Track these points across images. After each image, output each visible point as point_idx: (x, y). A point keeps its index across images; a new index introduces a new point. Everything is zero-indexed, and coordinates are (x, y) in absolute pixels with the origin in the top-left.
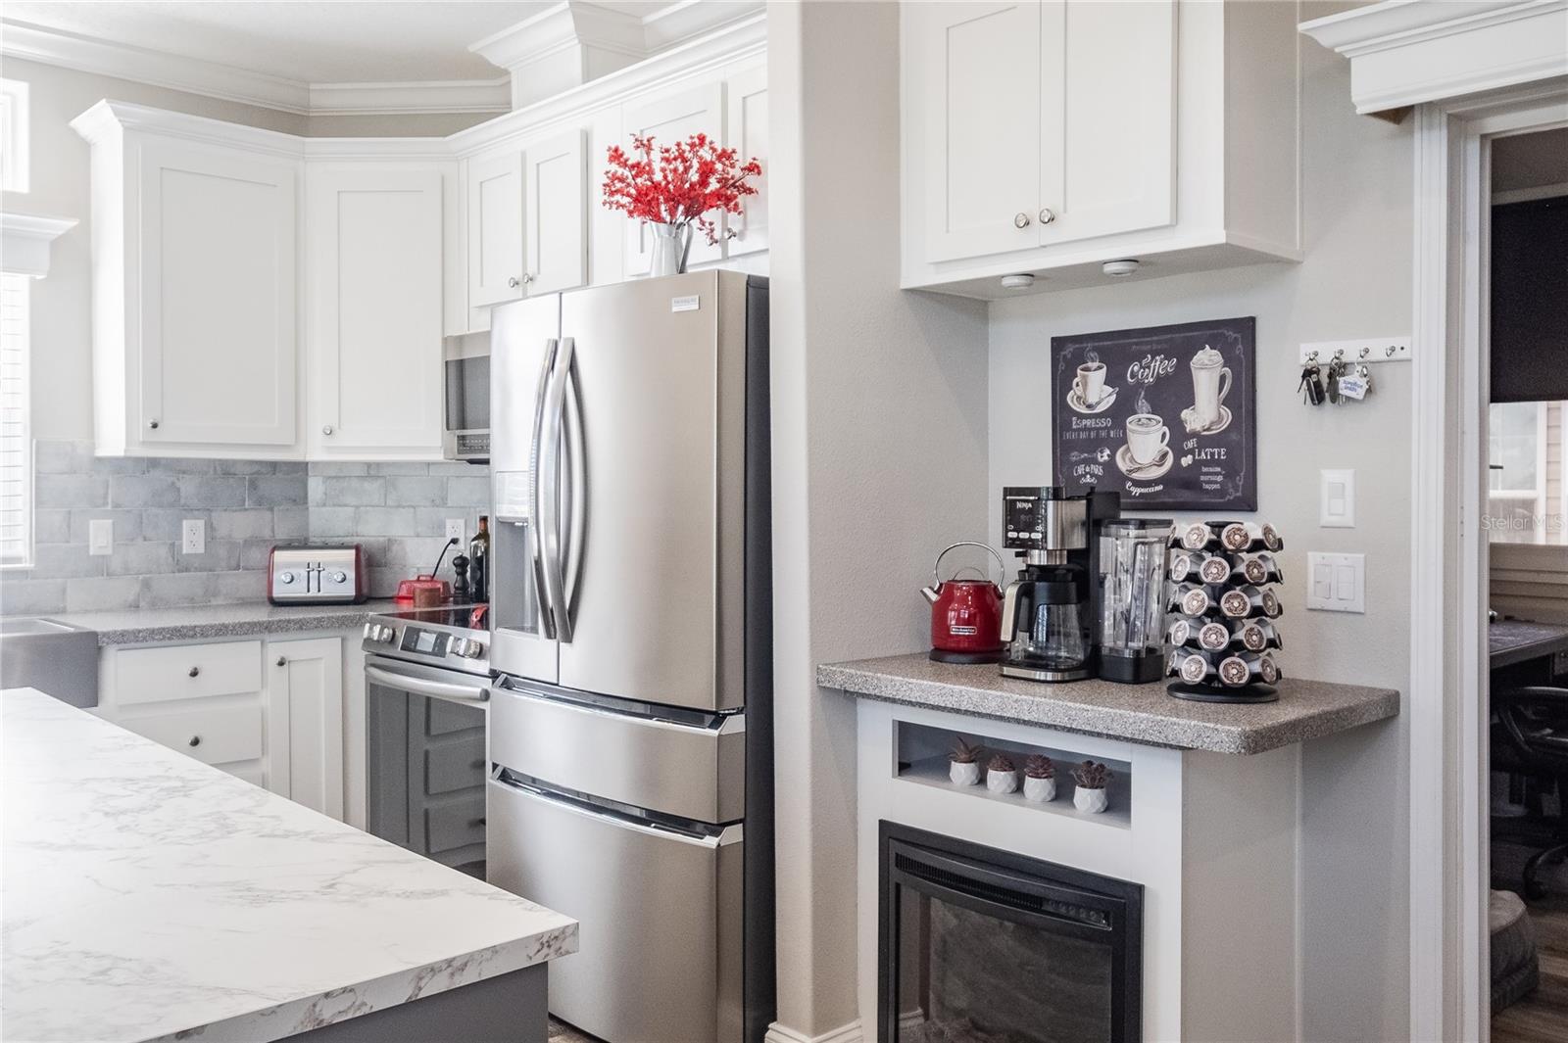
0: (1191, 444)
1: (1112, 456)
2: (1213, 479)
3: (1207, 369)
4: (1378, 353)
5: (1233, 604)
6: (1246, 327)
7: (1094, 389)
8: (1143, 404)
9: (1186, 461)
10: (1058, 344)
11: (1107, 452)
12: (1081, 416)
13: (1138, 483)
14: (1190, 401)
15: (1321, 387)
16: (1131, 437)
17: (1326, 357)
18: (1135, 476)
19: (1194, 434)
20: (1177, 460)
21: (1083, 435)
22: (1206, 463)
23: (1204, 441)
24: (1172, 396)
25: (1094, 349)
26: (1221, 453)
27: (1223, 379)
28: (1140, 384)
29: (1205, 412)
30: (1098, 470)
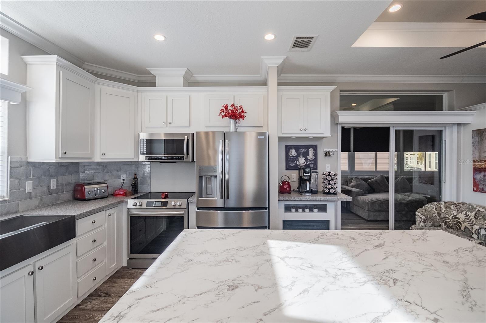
0: (309, 161)
1: (296, 162)
2: (312, 166)
3: (311, 151)
4: (334, 151)
5: (332, 182)
6: (316, 146)
7: (293, 153)
8: (301, 155)
9: (308, 163)
10: (286, 146)
11: (295, 162)
12: (291, 156)
13: (300, 166)
14: (308, 155)
15: (327, 154)
16: (299, 160)
17: (328, 151)
18: (300, 165)
19: (309, 160)
20: (306, 163)
21: (292, 159)
22: (311, 163)
23: (310, 160)
24: (306, 154)
25: (293, 147)
26: (313, 162)
27: (313, 152)
28: (301, 153)
29: (311, 156)
30: (294, 164)
